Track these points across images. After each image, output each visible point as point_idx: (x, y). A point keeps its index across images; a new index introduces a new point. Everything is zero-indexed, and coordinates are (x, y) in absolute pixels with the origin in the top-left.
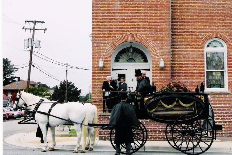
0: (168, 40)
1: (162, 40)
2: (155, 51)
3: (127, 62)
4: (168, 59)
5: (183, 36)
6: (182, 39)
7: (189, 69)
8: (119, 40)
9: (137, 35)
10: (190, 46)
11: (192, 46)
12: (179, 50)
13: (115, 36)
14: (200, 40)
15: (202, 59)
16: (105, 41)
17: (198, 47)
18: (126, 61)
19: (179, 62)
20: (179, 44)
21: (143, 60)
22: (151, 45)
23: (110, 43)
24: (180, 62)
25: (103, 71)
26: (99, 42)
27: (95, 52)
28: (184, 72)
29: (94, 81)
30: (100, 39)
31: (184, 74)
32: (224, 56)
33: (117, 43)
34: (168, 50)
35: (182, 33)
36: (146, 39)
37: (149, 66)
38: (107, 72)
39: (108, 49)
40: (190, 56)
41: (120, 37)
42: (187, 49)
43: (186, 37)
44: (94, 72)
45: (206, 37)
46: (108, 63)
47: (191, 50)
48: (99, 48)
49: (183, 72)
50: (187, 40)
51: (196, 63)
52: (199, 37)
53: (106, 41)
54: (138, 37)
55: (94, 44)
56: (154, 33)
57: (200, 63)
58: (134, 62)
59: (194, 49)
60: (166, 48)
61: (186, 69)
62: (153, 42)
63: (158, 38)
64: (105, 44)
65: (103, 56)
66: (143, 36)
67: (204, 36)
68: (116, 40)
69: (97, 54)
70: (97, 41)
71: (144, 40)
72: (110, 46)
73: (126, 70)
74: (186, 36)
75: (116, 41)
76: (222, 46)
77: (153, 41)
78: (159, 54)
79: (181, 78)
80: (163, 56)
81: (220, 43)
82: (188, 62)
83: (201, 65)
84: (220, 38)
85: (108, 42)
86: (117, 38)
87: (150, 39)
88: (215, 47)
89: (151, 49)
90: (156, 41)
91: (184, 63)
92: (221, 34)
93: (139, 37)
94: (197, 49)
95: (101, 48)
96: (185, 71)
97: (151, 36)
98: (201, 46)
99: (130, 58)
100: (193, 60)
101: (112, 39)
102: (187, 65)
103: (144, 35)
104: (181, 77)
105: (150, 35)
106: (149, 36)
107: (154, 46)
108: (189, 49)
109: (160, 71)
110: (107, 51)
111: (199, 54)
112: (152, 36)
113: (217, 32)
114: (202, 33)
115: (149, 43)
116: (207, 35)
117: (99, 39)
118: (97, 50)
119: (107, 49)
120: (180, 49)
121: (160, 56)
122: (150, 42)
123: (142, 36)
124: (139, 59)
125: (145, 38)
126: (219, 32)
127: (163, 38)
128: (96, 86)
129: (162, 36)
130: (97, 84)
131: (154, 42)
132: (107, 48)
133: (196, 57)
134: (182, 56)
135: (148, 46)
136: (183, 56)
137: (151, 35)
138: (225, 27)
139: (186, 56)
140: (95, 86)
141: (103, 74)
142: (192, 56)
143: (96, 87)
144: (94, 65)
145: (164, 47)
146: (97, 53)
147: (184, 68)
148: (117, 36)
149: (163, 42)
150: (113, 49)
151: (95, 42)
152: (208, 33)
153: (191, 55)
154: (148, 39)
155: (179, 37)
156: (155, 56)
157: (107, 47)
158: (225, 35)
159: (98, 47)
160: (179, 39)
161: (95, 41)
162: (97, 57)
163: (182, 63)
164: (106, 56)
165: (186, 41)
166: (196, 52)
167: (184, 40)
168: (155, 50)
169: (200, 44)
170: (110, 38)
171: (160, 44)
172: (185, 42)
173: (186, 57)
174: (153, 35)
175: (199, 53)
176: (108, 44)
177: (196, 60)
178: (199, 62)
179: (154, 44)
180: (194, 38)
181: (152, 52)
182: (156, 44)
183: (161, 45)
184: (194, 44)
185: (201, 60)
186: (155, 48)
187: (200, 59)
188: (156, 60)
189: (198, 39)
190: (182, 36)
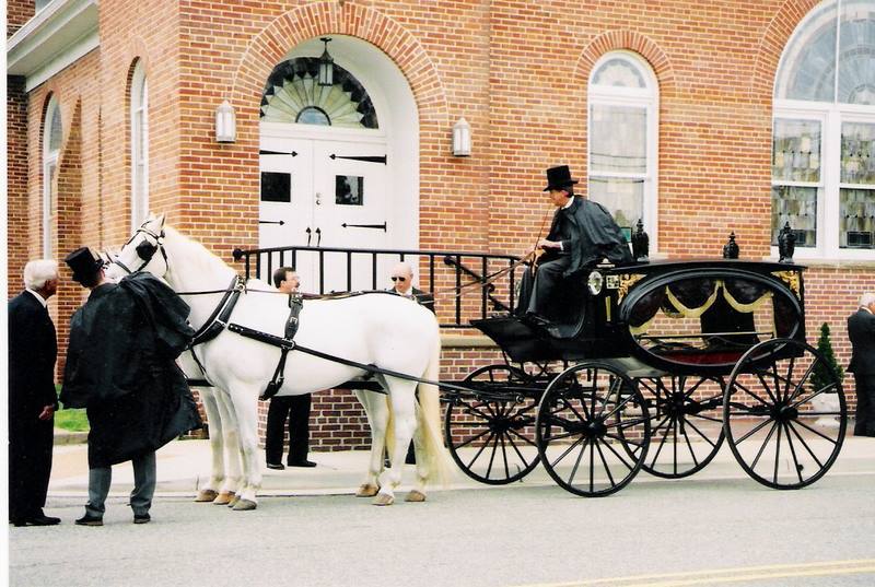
0: (481, 46)
1: (459, 44)
2: (436, 85)
3: (297, 121)
4: (480, 120)
5: (517, 29)
6: (512, 41)
7: (536, 165)
8: (296, 24)
9: (365, 10)
10: (542, 73)
11: (547, 74)
12: (501, 87)
13: (280, 7)
14: (575, 53)
15: (579, 128)
16: (236, 22)
17: (567, 81)
18: (294, 119)
19: (500, 134)
20: (502, 64)
21: (362, 116)
22: (419, 59)
23: (258, 35)
24: (506, 135)
25: (229, 155)
26: (212, 27)
27: (193, 72)
28: (519, 177)
29: (192, 200)
30: (216, 13)
31: (517, 182)
32: (645, 121)
33: (285, 36)
34: (479, 83)
35: (512, 17)
36: (401, 30)
37: (385, 144)
38: (246, 163)
39: (250, 59)
40: (541, 114)
41: (297, 12)
42: (529, 84)
43: (526, 36)
44: (188, 159)
45: (593, 44)
46: (250, 123)
47: (545, 91)
48: (213, 53)
49: (514, 176)
50: (532, 49)
51: (558, 144)
52: (571, 41)
53: (241, 23)
54: (368, 22)
55: (187, 31)
56: (432, 9)
57: (573, 145)
58: (325, 124)
59: (553, 86)
60: (474, 77)
61: (525, 165)
62: (425, 47)
63: (445, 30)
64: (236, 35)
65: (230, 89)
66: (389, 16)
67: (587, 36)
68: (283, 24)
69: (204, 79)
70: (200, 18)
71: (392, 35)
72: (255, 46)
73: (294, 154)
74: (528, 30)
75: (281, 31)
76: (642, 84)
77: (428, 41)
78: (449, 99)
79: (508, 200)
80: (462, 107)
81: (636, 72)
82: (533, 137)
83: (575, 150)
84: (637, 52)
85: (247, 30)
86: (286, 17)
87: (414, 33)
88: (618, 84)
89: (418, 76)
90: (435, 42)
91: (519, 141)
92: (642, 37)
93: (373, 21)
94: (563, 86)
95: (218, 54)
96: (523, 171)
97: (419, 21)
98: (576, 76)
99: (310, 107)
100: (551, 132)
101: (265, 19)
102: (528, 148)
103: (392, 13)
104: (505, 193)
105: (417, 15)
106: (411, 20)
107: (430, 66)
108: (538, 84)
109: (451, 167)
110: (245, 71)
111: (570, 110)
112: (424, 22)
113: (631, 28)
114: (581, 24)
115: (411, 49)
116: (598, 36)
117: (210, 13)
118: (204, 59)
119: (245, 63)
120: (504, 82)
121: (454, 106)
122: (416, 45)
123: (386, 20)
124: (344, 114)
125: (396, 28)
126: (635, 29)
127: (462, 32)
128: (199, 220)
129: (460, 25)
130: (205, 213)
131: (430, 47)
132: (244, 55)
133: (558, 121)
134: (512, 112)
135: (408, 60)
136: (516, 112)
137: (420, 15)
138: (656, 9)
139: (524, 113)
140: (193, 220)
141: (228, 168)
142: (548, 114)
143: (198, 226)
144: (187, 125)
145: (466, 70)
146: (201, 73)
147: (518, 159)
148: (288, 8)
149: (460, 50)
150: (267, 64)
151: (191, 24)
152: (601, 26)
153: (545, 111)
154: (407, 35)
155: (501, 34)
156: (434, 105)
157: (243, 50)
158: (654, 41)
159: (208, 46)
160: (502, 40)
161: (194, 17)
162: (204, 93)
163: (513, 141)
164: (242, 90)
165: (528, 54)
166: (559, 98)
167: (521, 48)
168: (432, 80)
169: (576, 68)
170: (255, 11)
171: (451, 56)
172: (522, 54)
173: (527, 118)
174: (426, 15)
175: (570, 104)
176: (249, 37)
177: (558, 132)
178: (569, 139)
179: (430, 54)
180: (556, 45)
181: (422, 90)
182: (439, 55)
183: (454, 62)
184: (553, 68)
185: (577, 134)
186: (433, 72)
187: (575, 128)
188: (436, 123)
189: (566, 47)
190: (513, 29)
